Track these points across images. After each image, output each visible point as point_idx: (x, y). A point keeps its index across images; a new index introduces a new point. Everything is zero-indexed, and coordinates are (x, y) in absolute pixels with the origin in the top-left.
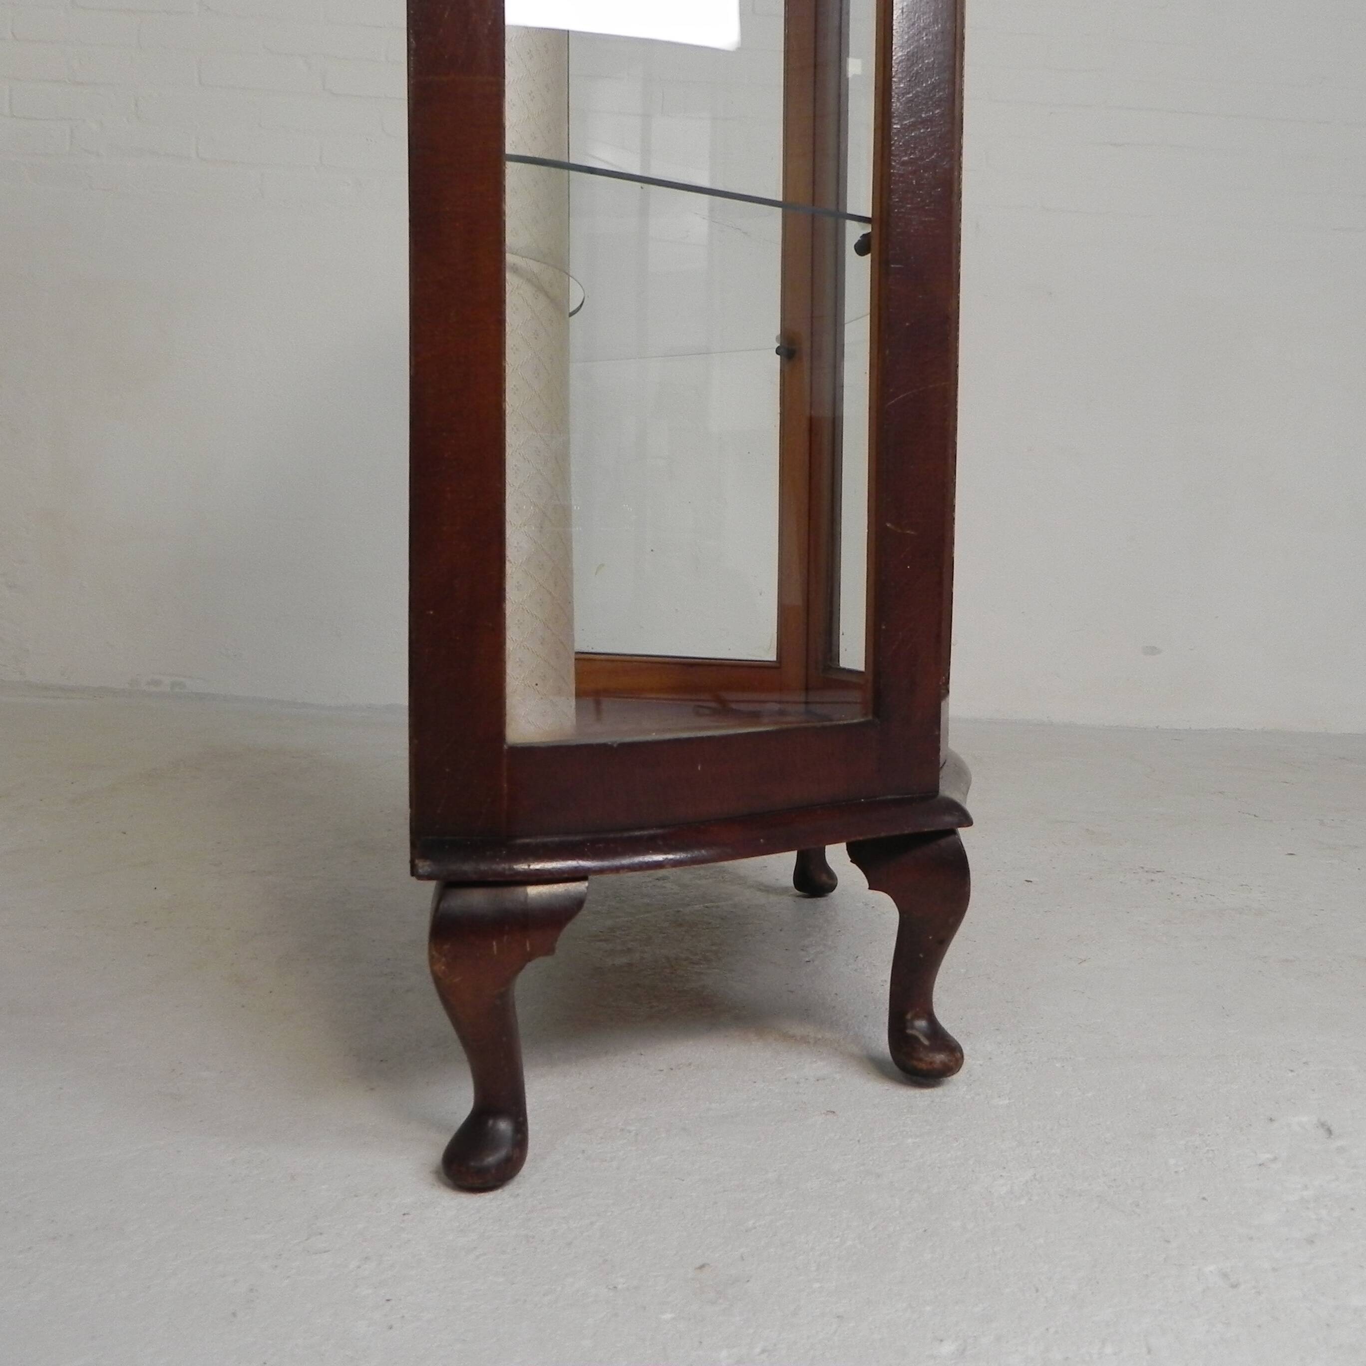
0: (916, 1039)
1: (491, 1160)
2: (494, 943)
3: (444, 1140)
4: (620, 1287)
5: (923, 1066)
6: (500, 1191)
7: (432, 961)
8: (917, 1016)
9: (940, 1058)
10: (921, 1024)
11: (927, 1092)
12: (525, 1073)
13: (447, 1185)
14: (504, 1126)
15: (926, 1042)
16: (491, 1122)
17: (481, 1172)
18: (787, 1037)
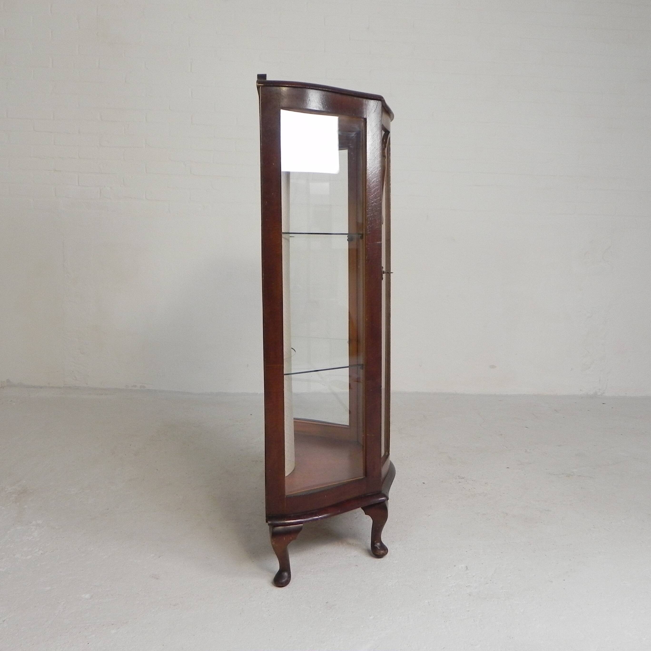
0: (377, 547)
1: (284, 581)
2: (284, 538)
3: (274, 576)
4: (311, 607)
5: (378, 554)
6: (285, 587)
7: (272, 542)
8: (378, 542)
9: (382, 552)
10: (379, 544)
11: (379, 559)
12: (289, 556)
13: (275, 586)
14: (286, 574)
15: (379, 548)
16: (283, 573)
17: (282, 583)
18: (349, 544)
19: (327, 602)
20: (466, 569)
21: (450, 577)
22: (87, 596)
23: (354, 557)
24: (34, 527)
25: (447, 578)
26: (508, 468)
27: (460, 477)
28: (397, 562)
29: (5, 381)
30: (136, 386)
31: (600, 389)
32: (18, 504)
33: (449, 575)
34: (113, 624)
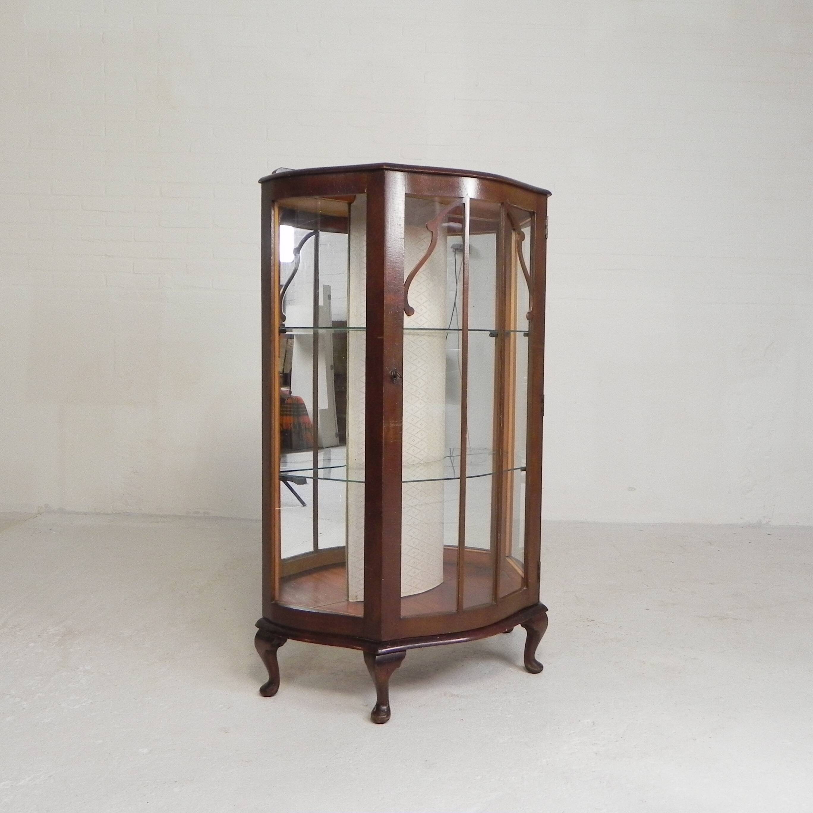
4: (408, 765)
19: (427, 760)
20: (593, 724)
21: (574, 733)
22: (146, 751)
23: (460, 710)
24: (81, 673)
25: (570, 734)
26: (647, 609)
27: (589, 619)
28: (510, 716)
29: (43, 506)
30: (198, 512)
31: (764, 517)
32: (62, 647)
33: (572, 732)
34: (176, 782)
